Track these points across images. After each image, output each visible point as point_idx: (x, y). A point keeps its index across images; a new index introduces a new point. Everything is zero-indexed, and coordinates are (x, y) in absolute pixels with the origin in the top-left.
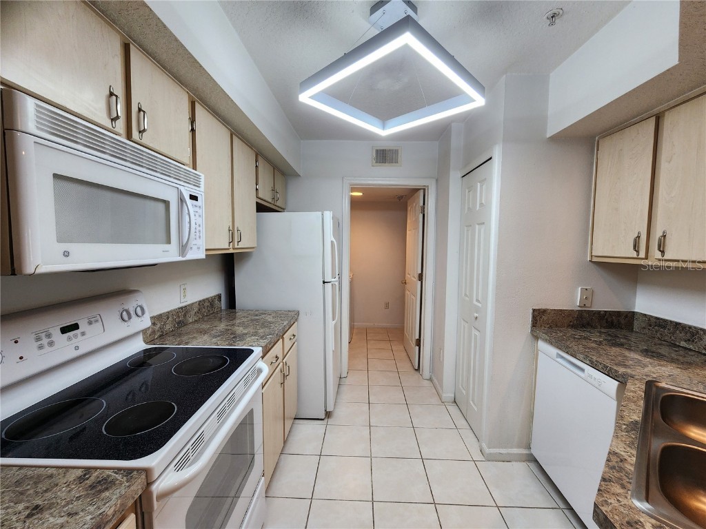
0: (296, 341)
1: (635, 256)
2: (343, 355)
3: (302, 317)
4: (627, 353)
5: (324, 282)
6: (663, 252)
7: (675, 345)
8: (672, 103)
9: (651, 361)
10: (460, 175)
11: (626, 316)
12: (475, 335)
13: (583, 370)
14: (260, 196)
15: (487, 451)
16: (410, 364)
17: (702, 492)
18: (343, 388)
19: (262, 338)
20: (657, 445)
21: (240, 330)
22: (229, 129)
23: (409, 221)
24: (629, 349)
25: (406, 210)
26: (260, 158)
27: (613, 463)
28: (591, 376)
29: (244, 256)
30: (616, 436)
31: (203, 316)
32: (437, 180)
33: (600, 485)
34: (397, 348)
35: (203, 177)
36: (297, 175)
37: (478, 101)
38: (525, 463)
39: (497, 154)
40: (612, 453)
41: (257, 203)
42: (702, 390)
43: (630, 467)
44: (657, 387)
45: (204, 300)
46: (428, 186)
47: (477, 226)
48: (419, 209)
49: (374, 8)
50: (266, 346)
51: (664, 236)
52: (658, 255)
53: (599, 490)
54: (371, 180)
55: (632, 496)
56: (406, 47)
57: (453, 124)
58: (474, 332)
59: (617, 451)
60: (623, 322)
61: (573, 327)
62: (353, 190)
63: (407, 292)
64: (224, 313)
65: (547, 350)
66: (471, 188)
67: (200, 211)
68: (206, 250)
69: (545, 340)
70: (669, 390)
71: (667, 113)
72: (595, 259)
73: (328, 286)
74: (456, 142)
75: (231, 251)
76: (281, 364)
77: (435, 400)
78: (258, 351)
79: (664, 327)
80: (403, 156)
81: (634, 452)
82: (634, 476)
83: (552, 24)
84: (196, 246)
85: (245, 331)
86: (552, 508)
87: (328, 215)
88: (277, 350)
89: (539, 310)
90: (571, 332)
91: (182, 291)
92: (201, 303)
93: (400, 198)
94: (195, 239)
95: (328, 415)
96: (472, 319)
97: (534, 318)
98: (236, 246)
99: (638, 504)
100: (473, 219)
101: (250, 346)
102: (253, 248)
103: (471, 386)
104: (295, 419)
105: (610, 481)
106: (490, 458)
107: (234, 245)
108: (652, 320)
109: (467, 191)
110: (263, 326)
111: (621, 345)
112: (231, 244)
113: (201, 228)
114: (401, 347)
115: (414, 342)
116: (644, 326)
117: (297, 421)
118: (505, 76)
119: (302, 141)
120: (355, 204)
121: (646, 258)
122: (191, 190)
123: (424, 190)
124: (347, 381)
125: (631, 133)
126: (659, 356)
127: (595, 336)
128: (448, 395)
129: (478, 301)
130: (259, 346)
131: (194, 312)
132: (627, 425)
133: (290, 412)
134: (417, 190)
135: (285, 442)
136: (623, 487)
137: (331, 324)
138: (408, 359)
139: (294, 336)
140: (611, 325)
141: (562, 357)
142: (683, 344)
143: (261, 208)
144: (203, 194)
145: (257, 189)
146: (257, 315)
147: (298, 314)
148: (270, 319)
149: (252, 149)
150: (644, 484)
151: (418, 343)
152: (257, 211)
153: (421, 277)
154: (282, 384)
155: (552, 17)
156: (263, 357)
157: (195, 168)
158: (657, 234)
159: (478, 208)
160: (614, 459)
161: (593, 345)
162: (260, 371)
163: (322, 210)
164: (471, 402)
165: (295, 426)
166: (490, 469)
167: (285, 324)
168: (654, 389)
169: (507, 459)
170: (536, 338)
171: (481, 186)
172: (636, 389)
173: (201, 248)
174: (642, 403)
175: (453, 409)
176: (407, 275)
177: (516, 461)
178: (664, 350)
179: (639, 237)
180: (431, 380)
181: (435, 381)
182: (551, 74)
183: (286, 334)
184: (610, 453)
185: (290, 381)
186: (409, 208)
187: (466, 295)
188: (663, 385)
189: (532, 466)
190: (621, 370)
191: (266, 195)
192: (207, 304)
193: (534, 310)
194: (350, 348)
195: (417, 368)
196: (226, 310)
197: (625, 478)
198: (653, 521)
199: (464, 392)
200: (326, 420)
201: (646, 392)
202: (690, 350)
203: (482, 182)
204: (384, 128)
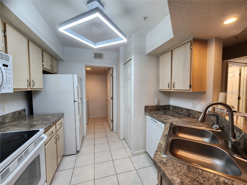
0: (63, 125)
1: (168, 89)
2: (84, 129)
3: (65, 116)
4: (167, 116)
5: (74, 101)
6: (174, 88)
7: (179, 113)
8: (174, 47)
9: (173, 118)
10: (123, 64)
11: (168, 106)
12: (129, 116)
13: (157, 122)
14: (45, 67)
15: (133, 153)
16: (110, 129)
17: (180, 150)
18: (85, 141)
19: (45, 125)
20: (170, 139)
21: (35, 123)
22: (26, 38)
23: (108, 79)
24: (168, 115)
25: (107, 75)
26: (44, 52)
27: (159, 146)
28: (159, 124)
29: (37, 92)
30: (161, 139)
31: (15, 119)
32: (116, 65)
33: (155, 153)
34: (105, 123)
35: (11, 57)
36: (62, 60)
37: (125, 40)
38: (144, 154)
39: (133, 57)
40: (160, 144)
41: (43, 70)
42: (182, 124)
43: (163, 147)
44: (173, 124)
45: (15, 112)
46: (113, 67)
47: (128, 81)
48: (111, 75)
49: (88, 2)
50: (46, 128)
51: (174, 83)
52: (173, 88)
53: (155, 154)
54: (93, 64)
55: (162, 154)
56: (98, 18)
57: (120, 47)
58: (129, 115)
59: (161, 143)
60: (167, 108)
61: (155, 110)
62: (86, 67)
63: (108, 104)
64: (27, 117)
65: (148, 118)
66: (126, 68)
67: (9, 72)
68: (14, 89)
69: (148, 115)
70: (175, 125)
71: (173, 50)
72: (160, 90)
73: (76, 103)
74: (122, 53)
75: (29, 90)
76: (55, 135)
77: (118, 140)
78: (42, 130)
79: (176, 108)
80: (104, 56)
81: (165, 142)
82: (163, 149)
83: (145, 20)
84: (7, 87)
85: (37, 123)
86: (151, 166)
87: (75, 76)
88: (53, 129)
89: (146, 106)
90: (155, 112)
91: (2, 109)
92: (14, 113)
93: (105, 71)
94: (7, 84)
95: (78, 152)
96: (128, 111)
97: (145, 108)
98: (32, 88)
99: (163, 156)
100: (127, 78)
101: (38, 129)
102: (41, 88)
103: (129, 132)
104: (63, 156)
105: (158, 151)
106: (134, 155)
107: (30, 87)
108: (174, 107)
109: (125, 69)
110: (46, 120)
111: (166, 114)
112: (29, 87)
113: (10, 79)
114: (107, 123)
115: (111, 121)
116: (172, 108)
117: (64, 157)
118: (134, 34)
119: (64, 47)
120: (87, 72)
121: (171, 89)
122: (3, 62)
123: (112, 68)
124: (86, 138)
125: (166, 54)
126: (175, 116)
127: (161, 112)
128: (122, 137)
129: (129, 105)
130: (42, 128)
131: (9, 118)
132: (164, 135)
133: (61, 154)
134: (110, 68)
135: (58, 167)
136: (161, 152)
137: (78, 117)
138: (109, 127)
139: (61, 123)
140: (165, 109)
141: (152, 120)
142: (180, 112)
143: (45, 72)
144: (11, 64)
145: (43, 64)
146: (44, 116)
147: (63, 114)
148: (50, 117)
149: (40, 48)
150: (165, 150)
151: (112, 121)
152: (43, 74)
153: (112, 98)
154: (56, 143)
155: (145, 18)
156: (45, 133)
157: (6, 52)
158: (173, 83)
159: (128, 75)
160: (160, 145)
161: (160, 115)
162: (43, 138)
163: (73, 74)
164: (129, 138)
165: (63, 159)
166: (134, 159)
167: (57, 118)
168: (172, 125)
169: (139, 154)
170: (146, 115)
171: (129, 68)
172: (168, 125)
173: (11, 88)
174: (168, 129)
175: (123, 142)
176: (108, 98)
177: (142, 154)
178: (176, 115)
179: (169, 84)
180: (117, 133)
181: (118, 133)
182: (147, 35)
183: (57, 123)
184: (159, 144)
185: (60, 142)
186: (108, 75)
187: (126, 103)
188: (174, 123)
189: (146, 154)
190: (165, 121)
191: (48, 67)
192: (17, 113)
193: (145, 106)
194: (87, 126)
195: (112, 130)
196: (28, 115)
197: (161, 150)
198: (166, 159)
199: (127, 135)
200: (77, 154)
201: (170, 126)
202: (181, 114)
203: (129, 66)
204: (95, 45)
